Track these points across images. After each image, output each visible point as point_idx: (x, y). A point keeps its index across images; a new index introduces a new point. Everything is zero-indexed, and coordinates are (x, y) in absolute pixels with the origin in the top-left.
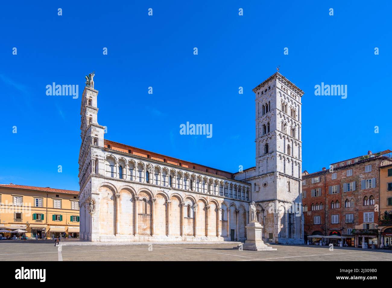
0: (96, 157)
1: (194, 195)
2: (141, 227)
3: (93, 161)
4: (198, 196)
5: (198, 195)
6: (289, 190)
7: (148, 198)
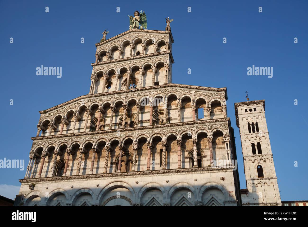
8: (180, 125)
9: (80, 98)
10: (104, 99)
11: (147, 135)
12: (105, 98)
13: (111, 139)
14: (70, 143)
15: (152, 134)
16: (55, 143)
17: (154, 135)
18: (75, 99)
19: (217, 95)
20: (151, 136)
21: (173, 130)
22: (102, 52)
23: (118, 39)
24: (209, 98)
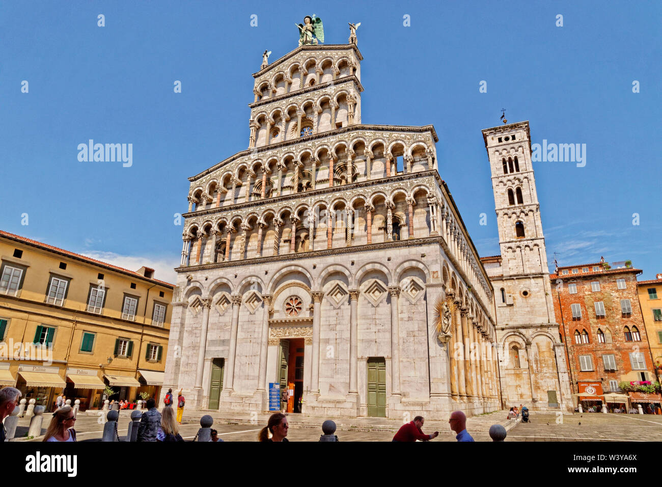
8: (369, 185)
9: (237, 155)
10: (268, 153)
11: (327, 200)
12: (270, 153)
13: (280, 210)
14: (229, 219)
15: (333, 199)
16: (211, 220)
17: (335, 200)
18: (231, 158)
19: (419, 136)
20: (332, 201)
21: (360, 191)
22: (262, 85)
23: (283, 63)
24: (409, 142)
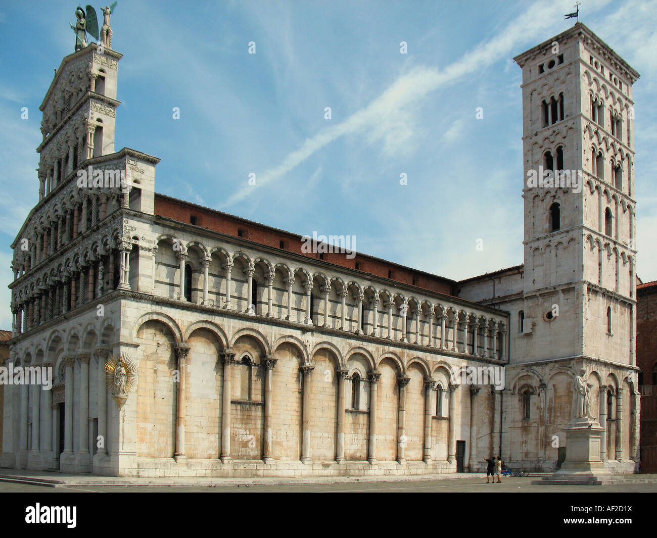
0: (133, 241)
1: (371, 347)
2: (236, 439)
3: (126, 254)
4: (381, 350)
5: (381, 347)
6: (609, 330)
7: (254, 356)
